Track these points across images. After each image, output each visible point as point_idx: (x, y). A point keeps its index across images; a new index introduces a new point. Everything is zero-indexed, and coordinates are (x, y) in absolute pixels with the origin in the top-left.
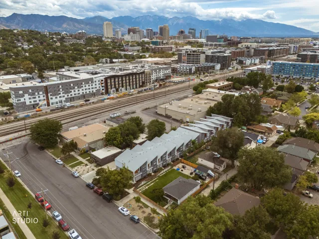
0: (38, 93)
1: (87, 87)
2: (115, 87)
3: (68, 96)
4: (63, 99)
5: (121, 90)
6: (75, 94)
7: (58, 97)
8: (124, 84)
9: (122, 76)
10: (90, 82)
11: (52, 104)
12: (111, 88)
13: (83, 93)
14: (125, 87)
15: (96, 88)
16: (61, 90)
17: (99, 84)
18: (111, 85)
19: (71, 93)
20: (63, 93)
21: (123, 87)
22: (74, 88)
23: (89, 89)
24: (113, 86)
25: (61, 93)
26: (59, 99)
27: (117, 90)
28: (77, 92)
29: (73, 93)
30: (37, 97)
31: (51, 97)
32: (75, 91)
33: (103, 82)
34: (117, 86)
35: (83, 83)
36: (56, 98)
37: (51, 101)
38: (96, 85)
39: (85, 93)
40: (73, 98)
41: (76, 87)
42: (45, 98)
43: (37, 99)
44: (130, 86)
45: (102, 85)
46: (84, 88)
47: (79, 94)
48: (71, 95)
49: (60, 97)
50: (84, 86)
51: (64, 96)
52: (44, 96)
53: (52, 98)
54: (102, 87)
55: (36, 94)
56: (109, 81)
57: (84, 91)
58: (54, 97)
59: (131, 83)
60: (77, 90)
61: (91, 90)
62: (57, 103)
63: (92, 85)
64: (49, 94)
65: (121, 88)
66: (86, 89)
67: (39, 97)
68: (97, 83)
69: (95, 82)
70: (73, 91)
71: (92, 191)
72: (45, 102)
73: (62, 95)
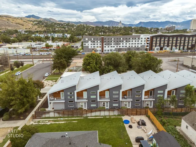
0: (97, 42)
1: (134, 42)
2: (160, 46)
3: (117, 47)
4: (114, 49)
5: (166, 49)
6: (123, 46)
7: (110, 46)
8: (170, 44)
9: (169, 37)
10: (137, 38)
11: (105, 50)
12: (156, 46)
13: (129, 46)
14: (170, 47)
15: (141, 44)
16: (113, 41)
17: (145, 41)
18: (156, 43)
19: (120, 45)
20: (114, 44)
21: (168, 46)
22: (123, 41)
23: (135, 44)
24: (158, 45)
25: (113, 44)
26: (110, 48)
27: (161, 49)
28: (125, 45)
29: (121, 45)
30: (96, 44)
31: (105, 45)
32: (123, 44)
33: (149, 40)
34: (162, 45)
35: (131, 39)
36: (108, 47)
37: (105, 49)
38: (142, 41)
39: (131, 47)
40: (121, 49)
41: (125, 41)
42: (101, 46)
43: (96, 46)
44: (176, 46)
45: (148, 42)
46: (131, 42)
47: (126, 46)
48: (120, 46)
49: (111, 47)
50: (131, 41)
51: (114, 47)
52: (100, 44)
53: (105, 47)
54: (147, 44)
55: (96, 42)
56: (155, 39)
57: (131, 45)
58: (107, 46)
59: (178, 44)
60: (125, 44)
61: (137, 45)
62: (108, 50)
63: (138, 41)
64: (104, 43)
65: (165, 47)
66: (132, 44)
67: (97, 44)
68: (143, 40)
69: (142, 38)
70: (121, 43)
72: (101, 49)
73: (113, 45)
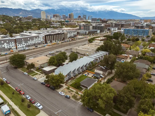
0: (11, 43)
1: (36, 40)
2: (50, 40)
3: (27, 44)
5: (53, 42)
6: (30, 43)
7: (22, 44)
8: (55, 39)
9: (53, 35)
10: (38, 38)
11: (19, 48)
12: (48, 41)
13: (34, 43)
14: (55, 40)
16: (23, 41)
17: (42, 39)
18: (48, 39)
19: (28, 43)
22: (30, 40)
23: (37, 41)
24: (49, 40)
27: (51, 42)
29: (29, 43)
30: (11, 44)
32: (30, 42)
33: (44, 37)
34: (51, 40)
35: (34, 38)
36: (21, 45)
39: (35, 43)
40: (29, 45)
41: (31, 40)
43: (11, 46)
44: (57, 40)
45: (44, 39)
46: (35, 40)
47: (32, 43)
48: (28, 44)
49: (23, 45)
50: (34, 39)
51: (24, 44)
52: (14, 44)
53: (18, 45)
54: (44, 40)
55: (10, 43)
56: (47, 37)
57: (35, 42)
58: (19, 45)
59: (58, 38)
61: (38, 42)
62: (21, 48)
63: (39, 39)
64: (17, 43)
65: (53, 41)
66: (35, 41)
67: (12, 45)
69: (40, 37)
70: (29, 42)
71: (44, 86)
72: (15, 47)
